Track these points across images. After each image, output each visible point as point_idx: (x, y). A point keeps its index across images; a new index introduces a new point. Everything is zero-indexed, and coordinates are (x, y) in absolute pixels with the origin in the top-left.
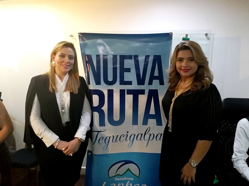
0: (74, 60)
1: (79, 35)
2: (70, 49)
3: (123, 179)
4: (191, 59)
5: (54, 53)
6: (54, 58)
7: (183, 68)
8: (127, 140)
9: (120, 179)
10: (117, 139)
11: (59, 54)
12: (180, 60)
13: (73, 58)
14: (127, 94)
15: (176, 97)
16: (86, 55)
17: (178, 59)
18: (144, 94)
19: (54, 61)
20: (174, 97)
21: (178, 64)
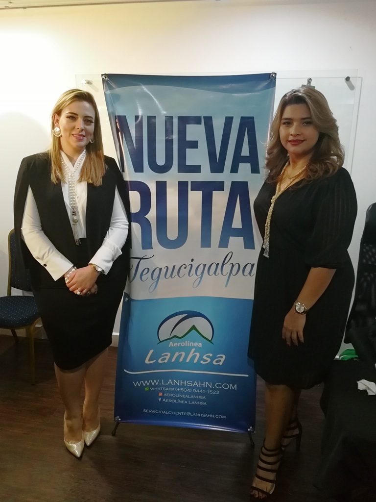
0: (93, 125)
1: (103, 79)
2: (86, 104)
3: (183, 344)
4: (307, 122)
5: (58, 112)
6: (58, 121)
7: (291, 138)
8: (191, 275)
9: (179, 344)
10: (174, 271)
11: (66, 113)
12: (287, 122)
13: (91, 122)
14: (191, 190)
15: (278, 193)
16: (116, 116)
17: (283, 121)
18: (223, 190)
19: (58, 126)
20: (275, 195)
21: (283, 131)
